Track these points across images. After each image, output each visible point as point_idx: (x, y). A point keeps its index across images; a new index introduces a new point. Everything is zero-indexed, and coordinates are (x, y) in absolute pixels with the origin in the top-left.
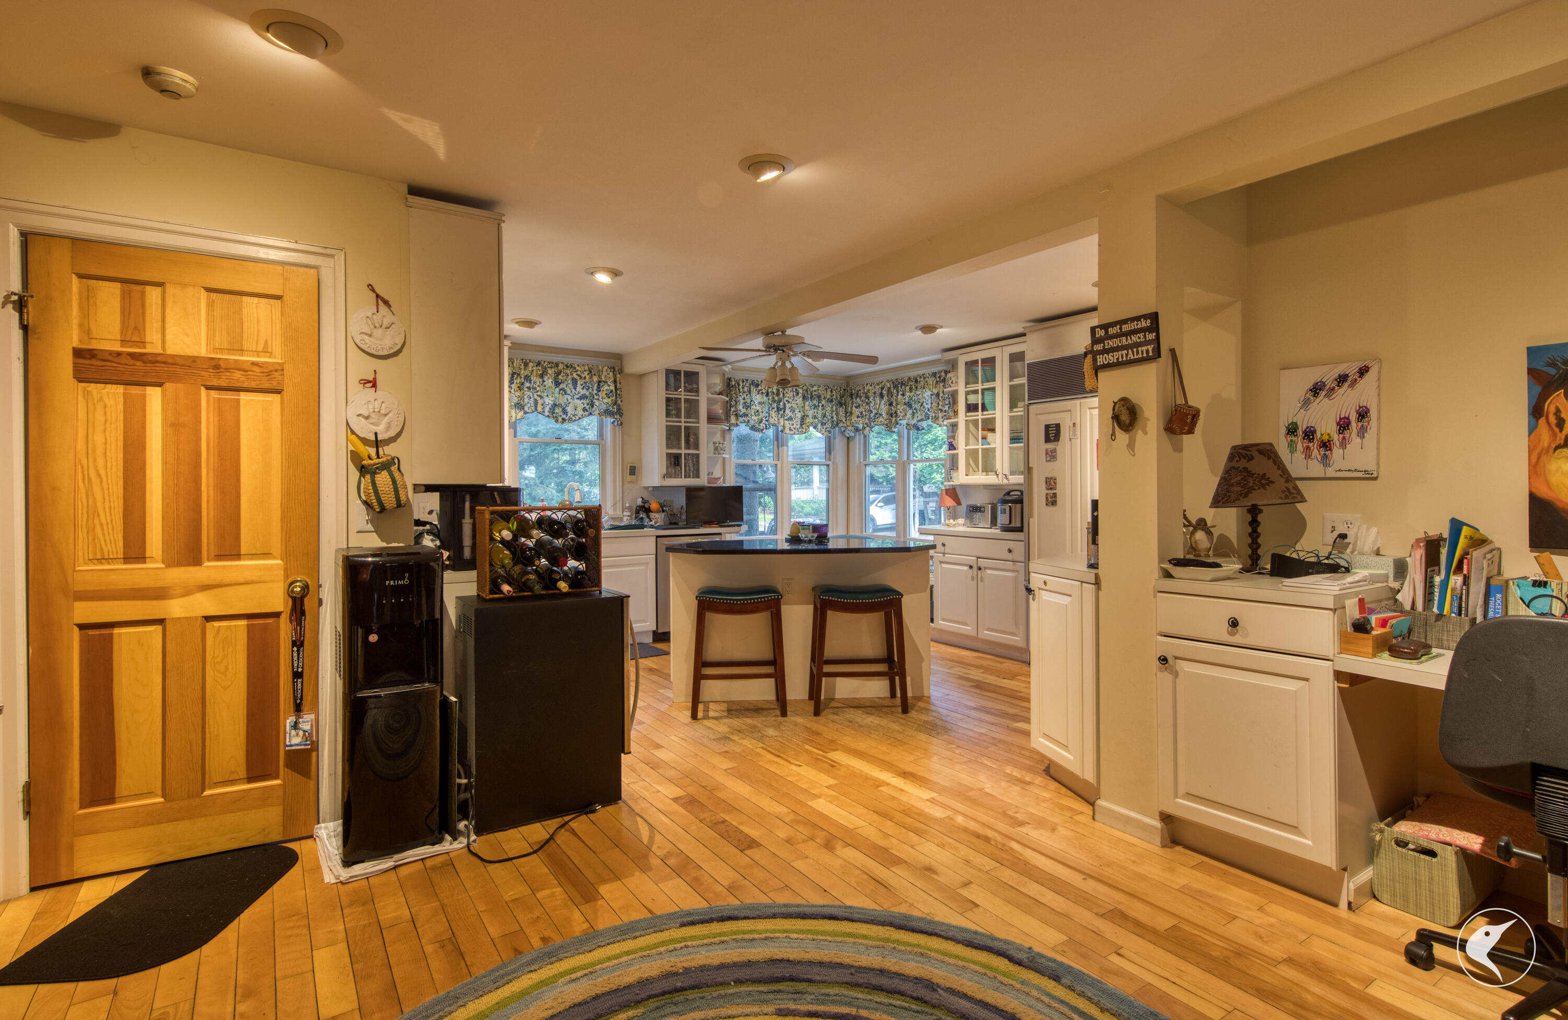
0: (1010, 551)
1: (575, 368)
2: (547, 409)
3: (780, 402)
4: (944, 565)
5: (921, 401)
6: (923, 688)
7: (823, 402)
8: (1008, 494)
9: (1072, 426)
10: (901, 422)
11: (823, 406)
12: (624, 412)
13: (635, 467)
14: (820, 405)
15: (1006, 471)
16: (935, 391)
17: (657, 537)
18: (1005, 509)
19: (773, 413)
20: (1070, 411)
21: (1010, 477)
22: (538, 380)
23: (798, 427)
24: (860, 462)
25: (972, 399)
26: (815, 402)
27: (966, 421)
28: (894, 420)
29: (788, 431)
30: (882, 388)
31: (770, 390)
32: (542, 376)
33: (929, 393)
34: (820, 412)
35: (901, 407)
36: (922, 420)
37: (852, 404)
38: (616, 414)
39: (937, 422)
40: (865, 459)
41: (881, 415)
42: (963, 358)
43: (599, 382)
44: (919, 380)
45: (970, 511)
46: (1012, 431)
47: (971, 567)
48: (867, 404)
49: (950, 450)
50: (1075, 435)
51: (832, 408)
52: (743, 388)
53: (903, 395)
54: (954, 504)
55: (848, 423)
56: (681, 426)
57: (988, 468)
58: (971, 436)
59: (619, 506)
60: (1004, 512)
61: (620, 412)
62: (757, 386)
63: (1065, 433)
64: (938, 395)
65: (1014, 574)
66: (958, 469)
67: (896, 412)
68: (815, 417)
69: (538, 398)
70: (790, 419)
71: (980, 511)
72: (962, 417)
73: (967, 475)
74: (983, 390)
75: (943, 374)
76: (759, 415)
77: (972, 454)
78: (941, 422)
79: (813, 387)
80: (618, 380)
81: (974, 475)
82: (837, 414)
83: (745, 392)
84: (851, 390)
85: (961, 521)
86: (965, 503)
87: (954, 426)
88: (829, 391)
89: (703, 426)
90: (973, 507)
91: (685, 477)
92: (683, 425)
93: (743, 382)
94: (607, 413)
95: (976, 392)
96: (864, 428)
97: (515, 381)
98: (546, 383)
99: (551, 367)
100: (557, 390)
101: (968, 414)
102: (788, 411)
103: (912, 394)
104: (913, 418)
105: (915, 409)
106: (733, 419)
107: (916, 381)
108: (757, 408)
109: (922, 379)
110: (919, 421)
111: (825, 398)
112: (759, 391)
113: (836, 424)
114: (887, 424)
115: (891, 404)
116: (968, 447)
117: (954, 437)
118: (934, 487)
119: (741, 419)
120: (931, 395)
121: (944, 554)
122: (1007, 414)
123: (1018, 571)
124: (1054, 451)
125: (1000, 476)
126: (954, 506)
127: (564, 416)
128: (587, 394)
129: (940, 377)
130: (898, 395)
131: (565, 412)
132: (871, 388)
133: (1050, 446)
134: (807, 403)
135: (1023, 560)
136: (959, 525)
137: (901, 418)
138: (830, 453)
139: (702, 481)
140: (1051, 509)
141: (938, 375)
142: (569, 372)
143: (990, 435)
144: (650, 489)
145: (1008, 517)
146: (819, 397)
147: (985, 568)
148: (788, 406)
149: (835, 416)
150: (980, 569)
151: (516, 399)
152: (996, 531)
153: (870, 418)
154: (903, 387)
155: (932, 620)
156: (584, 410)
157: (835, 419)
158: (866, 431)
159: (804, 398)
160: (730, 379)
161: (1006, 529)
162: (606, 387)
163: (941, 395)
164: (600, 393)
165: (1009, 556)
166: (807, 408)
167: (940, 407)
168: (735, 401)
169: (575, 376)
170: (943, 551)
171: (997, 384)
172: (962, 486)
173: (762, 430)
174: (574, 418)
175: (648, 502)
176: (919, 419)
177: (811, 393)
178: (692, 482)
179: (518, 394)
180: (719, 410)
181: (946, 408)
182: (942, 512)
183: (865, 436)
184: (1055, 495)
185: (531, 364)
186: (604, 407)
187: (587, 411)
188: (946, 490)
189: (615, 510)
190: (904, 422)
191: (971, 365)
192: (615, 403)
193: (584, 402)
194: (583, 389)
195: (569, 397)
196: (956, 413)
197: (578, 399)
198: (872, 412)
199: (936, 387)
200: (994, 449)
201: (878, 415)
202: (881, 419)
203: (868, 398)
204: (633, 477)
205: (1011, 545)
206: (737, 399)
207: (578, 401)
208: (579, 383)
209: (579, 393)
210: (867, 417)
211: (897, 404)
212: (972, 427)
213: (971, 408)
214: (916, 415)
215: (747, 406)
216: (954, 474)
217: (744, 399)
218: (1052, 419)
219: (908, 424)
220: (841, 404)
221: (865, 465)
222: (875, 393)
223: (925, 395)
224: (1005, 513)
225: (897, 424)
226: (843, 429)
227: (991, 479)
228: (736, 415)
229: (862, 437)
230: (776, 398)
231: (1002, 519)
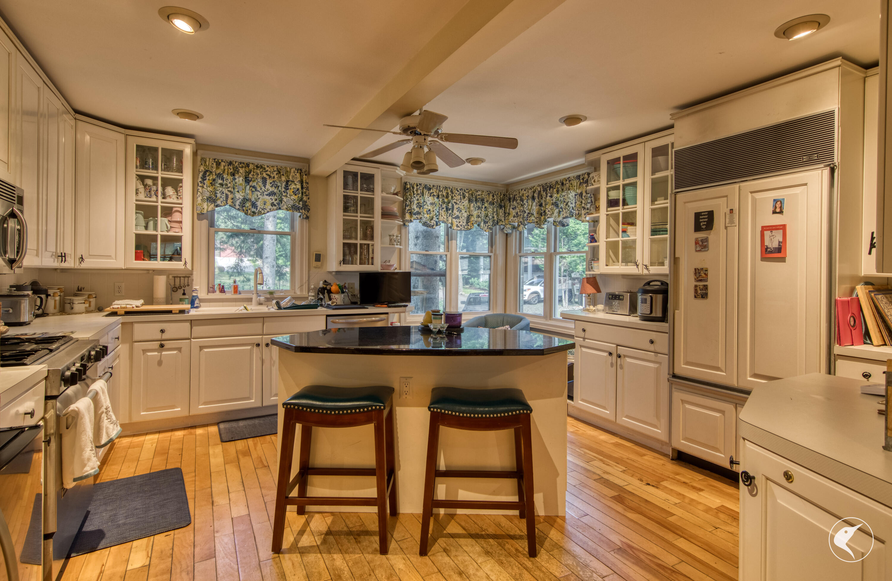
0: (652, 342)
1: (265, 169)
2: (238, 203)
3: (449, 203)
4: (584, 350)
5: (567, 201)
6: (557, 506)
7: (486, 205)
8: (648, 284)
9: (728, 212)
10: (549, 220)
11: (486, 207)
12: (311, 208)
13: (320, 255)
14: (483, 206)
15: (647, 262)
16: (579, 191)
17: (327, 316)
18: (646, 299)
19: (443, 212)
20: (726, 196)
21: (650, 268)
22: (230, 178)
23: (465, 224)
24: (516, 254)
25: (613, 195)
26: (479, 204)
27: (607, 215)
28: (542, 218)
29: (455, 228)
30: (534, 192)
31: (440, 193)
32: (233, 175)
33: (573, 194)
34: (483, 213)
35: (549, 207)
36: (566, 217)
37: (510, 206)
38: (302, 209)
39: (580, 218)
40: (520, 252)
41: (533, 214)
42: (605, 158)
43: (287, 182)
44: (565, 182)
45: (609, 298)
46: (653, 224)
47: (610, 354)
48: (522, 205)
49: (591, 242)
50: (732, 222)
51: (493, 209)
52: (417, 191)
53: (551, 196)
54: (594, 291)
55: (507, 222)
56: (357, 220)
57: (629, 259)
58: (611, 230)
59: (305, 287)
60: (644, 301)
61: (306, 207)
62: (429, 189)
63: (719, 221)
64: (581, 194)
65: (656, 366)
66: (598, 259)
67: (545, 211)
68: (478, 216)
69: (229, 193)
70: (457, 217)
71: (619, 299)
72: (603, 212)
73: (607, 265)
74: (625, 186)
75: (586, 176)
76: (430, 213)
77: (612, 246)
78: (583, 219)
79: (477, 191)
80: (304, 180)
81: (614, 265)
82: (498, 215)
83: (418, 194)
84: (510, 195)
85: (600, 307)
86: (605, 291)
87: (595, 222)
88: (491, 195)
89: (378, 221)
90: (612, 295)
91: (361, 264)
92: (359, 219)
93: (417, 186)
94: (294, 208)
95: (617, 188)
96: (519, 226)
97: (207, 178)
98: (237, 180)
99: (242, 167)
100: (248, 187)
101: (609, 209)
102: (455, 211)
103: (559, 195)
104: (559, 216)
105: (561, 208)
106: (408, 217)
107: (563, 184)
108: (429, 208)
109: (568, 182)
110: (564, 218)
111: (487, 201)
112: (431, 194)
113: (496, 223)
114: (537, 222)
115: (541, 205)
116: (608, 240)
117: (595, 232)
118: (578, 274)
119: (415, 217)
120: (576, 195)
121: (584, 339)
122: (648, 207)
123: (660, 363)
124: (706, 240)
125: (640, 267)
126: (594, 294)
127: (253, 210)
128: (276, 191)
129: (583, 179)
130: (546, 197)
131: (254, 205)
132: (525, 192)
133: (701, 235)
134: (472, 205)
135: (666, 351)
136: (599, 310)
137: (549, 216)
138: (492, 247)
139: (376, 267)
140: (701, 302)
141: (581, 177)
142: (259, 172)
143: (630, 228)
144: (334, 273)
145: (649, 306)
146: (482, 200)
147: (625, 356)
148: (456, 206)
149: (495, 216)
150: (619, 356)
151: (208, 194)
152: (634, 319)
153: (523, 217)
154: (551, 190)
155: (571, 398)
156: (273, 204)
157: (495, 218)
158: (520, 228)
159: (470, 201)
160: (406, 183)
161: (645, 318)
162: (293, 186)
163: (584, 194)
164: (288, 191)
165: (651, 347)
166: (472, 208)
167: (583, 205)
168: (410, 201)
169: (265, 175)
170: (583, 336)
171: (639, 179)
172: (602, 275)
173: (433, 226)
174: (263, 212)
175: (330, 284)
176: (564, 216)
177: (476, 197)
178: (367, 268)
179: (210, 189)
180: (395, 209)
181: (589, 206)
182: (584, 298)
183: (520, 233)
184: (706, 287)
185: (223, 164)
186: (292, 203)
187: (275, 205)
188: (587, 278)
189: (301, 290)
190: (551, 220)
191: (613, 163)
192: (301, 200)
193: (273, 198)
194: (272, 186)
195: (259, 194)
196: (597, 209)
197: (267, 195)
198: (525, 212)
199: (579, 188)
200: (634, 241)
201: (530, 214)
202: (533, 218)
203: (522, 200)
204: (319, 263)
205: (653, 336)
206: (412, 200)
207: (267, 197)
208: (268, 181)
209: (268, 190)
210: (522, 216)
211: (546, 205)
212: (612, 222)
213: (612, 203)
214: (562, 213)
215: (420, 206)
216: (595, 265)
217: (418, 200)
218: (704, 207)
219: (554, 221)
220: (501, 207)
221: (520, 256)
222: (528, 197)
223: (570, 196)
224: (646, 303)
225: (546, 221)
226: (502, 227)
227: (631, 269)
228: (410, 213)
229: (518, 232)
230: (446, 200)
231: (643, 308)
